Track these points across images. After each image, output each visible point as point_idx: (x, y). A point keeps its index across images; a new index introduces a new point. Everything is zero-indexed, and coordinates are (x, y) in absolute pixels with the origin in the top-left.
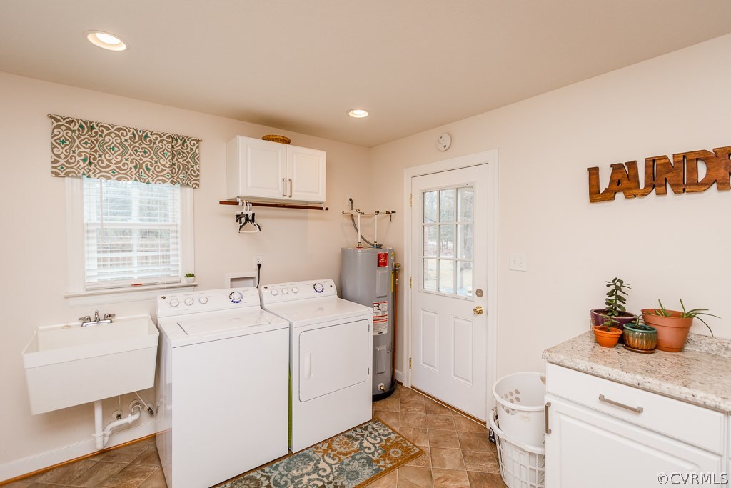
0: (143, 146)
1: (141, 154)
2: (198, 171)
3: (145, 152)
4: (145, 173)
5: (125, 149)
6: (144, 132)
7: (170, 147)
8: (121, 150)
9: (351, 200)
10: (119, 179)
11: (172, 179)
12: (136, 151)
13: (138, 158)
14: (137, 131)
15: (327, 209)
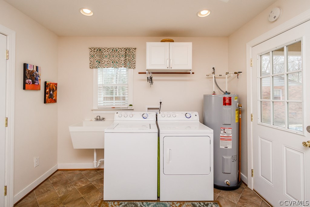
0: (116, 54)
1: (115, 57)
2: (135, 61)
3: (116, 56)
4: (116, 64)
5: (110, 56)
6: (116, 49)
7: (124, 53)
8: (109, 57)
9: (213, 68)
10: (107, 67)
11: (125, 65)
12: (113, 56)
13: (114, 59)
14: (114, 48)
15: (193, 73)
